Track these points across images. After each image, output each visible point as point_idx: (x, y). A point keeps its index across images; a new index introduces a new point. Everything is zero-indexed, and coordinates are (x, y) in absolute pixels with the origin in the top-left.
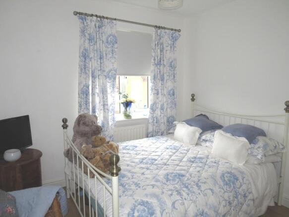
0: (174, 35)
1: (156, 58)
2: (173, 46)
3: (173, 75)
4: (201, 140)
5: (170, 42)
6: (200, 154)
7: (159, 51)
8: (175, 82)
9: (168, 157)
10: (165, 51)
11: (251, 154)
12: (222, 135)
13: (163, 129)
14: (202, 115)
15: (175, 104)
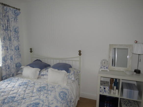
0: (16, 12)
1: (4, 25)
2: (16, 19)
3: (17, 37)
4: (41, 75)
5: (13, 16)
6: (43, 84)
7: (6, 21)
8: (19, 41)
9: (23, 92)
10: (10, 21)
11: (69, 78)
12: (53, 70)
13: (13, 73)
14: (37, 60)
15: (20, 55)
